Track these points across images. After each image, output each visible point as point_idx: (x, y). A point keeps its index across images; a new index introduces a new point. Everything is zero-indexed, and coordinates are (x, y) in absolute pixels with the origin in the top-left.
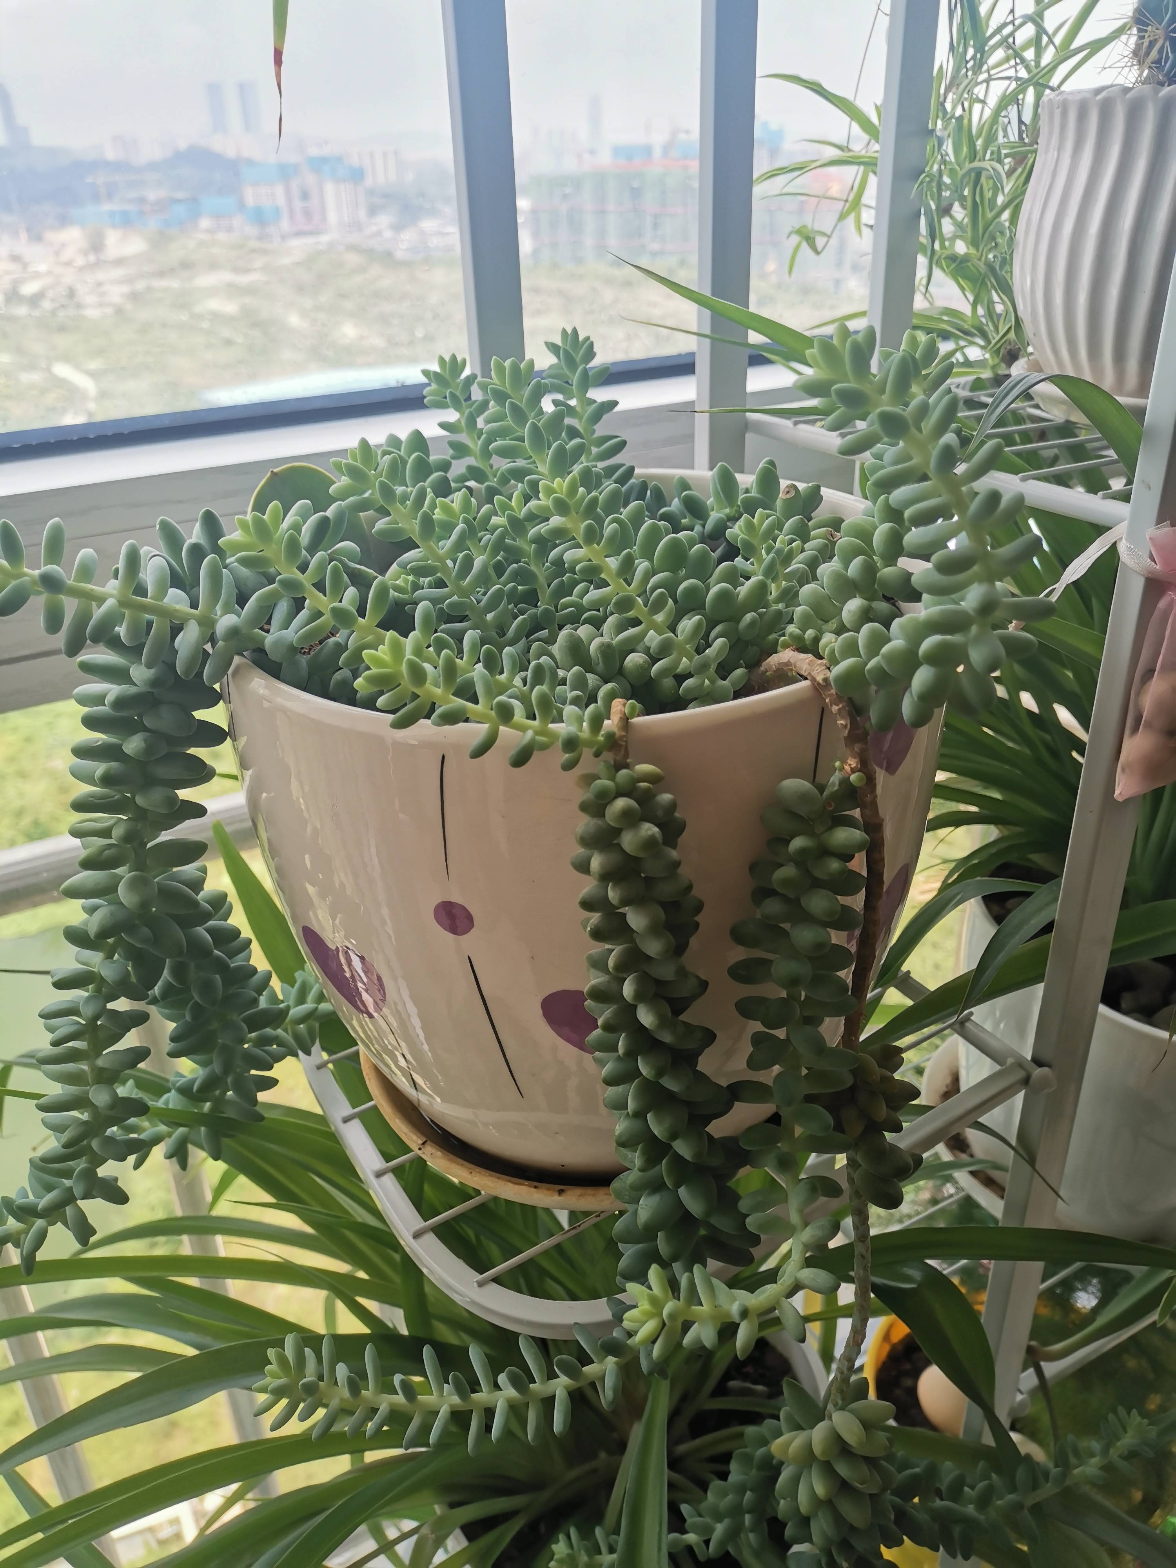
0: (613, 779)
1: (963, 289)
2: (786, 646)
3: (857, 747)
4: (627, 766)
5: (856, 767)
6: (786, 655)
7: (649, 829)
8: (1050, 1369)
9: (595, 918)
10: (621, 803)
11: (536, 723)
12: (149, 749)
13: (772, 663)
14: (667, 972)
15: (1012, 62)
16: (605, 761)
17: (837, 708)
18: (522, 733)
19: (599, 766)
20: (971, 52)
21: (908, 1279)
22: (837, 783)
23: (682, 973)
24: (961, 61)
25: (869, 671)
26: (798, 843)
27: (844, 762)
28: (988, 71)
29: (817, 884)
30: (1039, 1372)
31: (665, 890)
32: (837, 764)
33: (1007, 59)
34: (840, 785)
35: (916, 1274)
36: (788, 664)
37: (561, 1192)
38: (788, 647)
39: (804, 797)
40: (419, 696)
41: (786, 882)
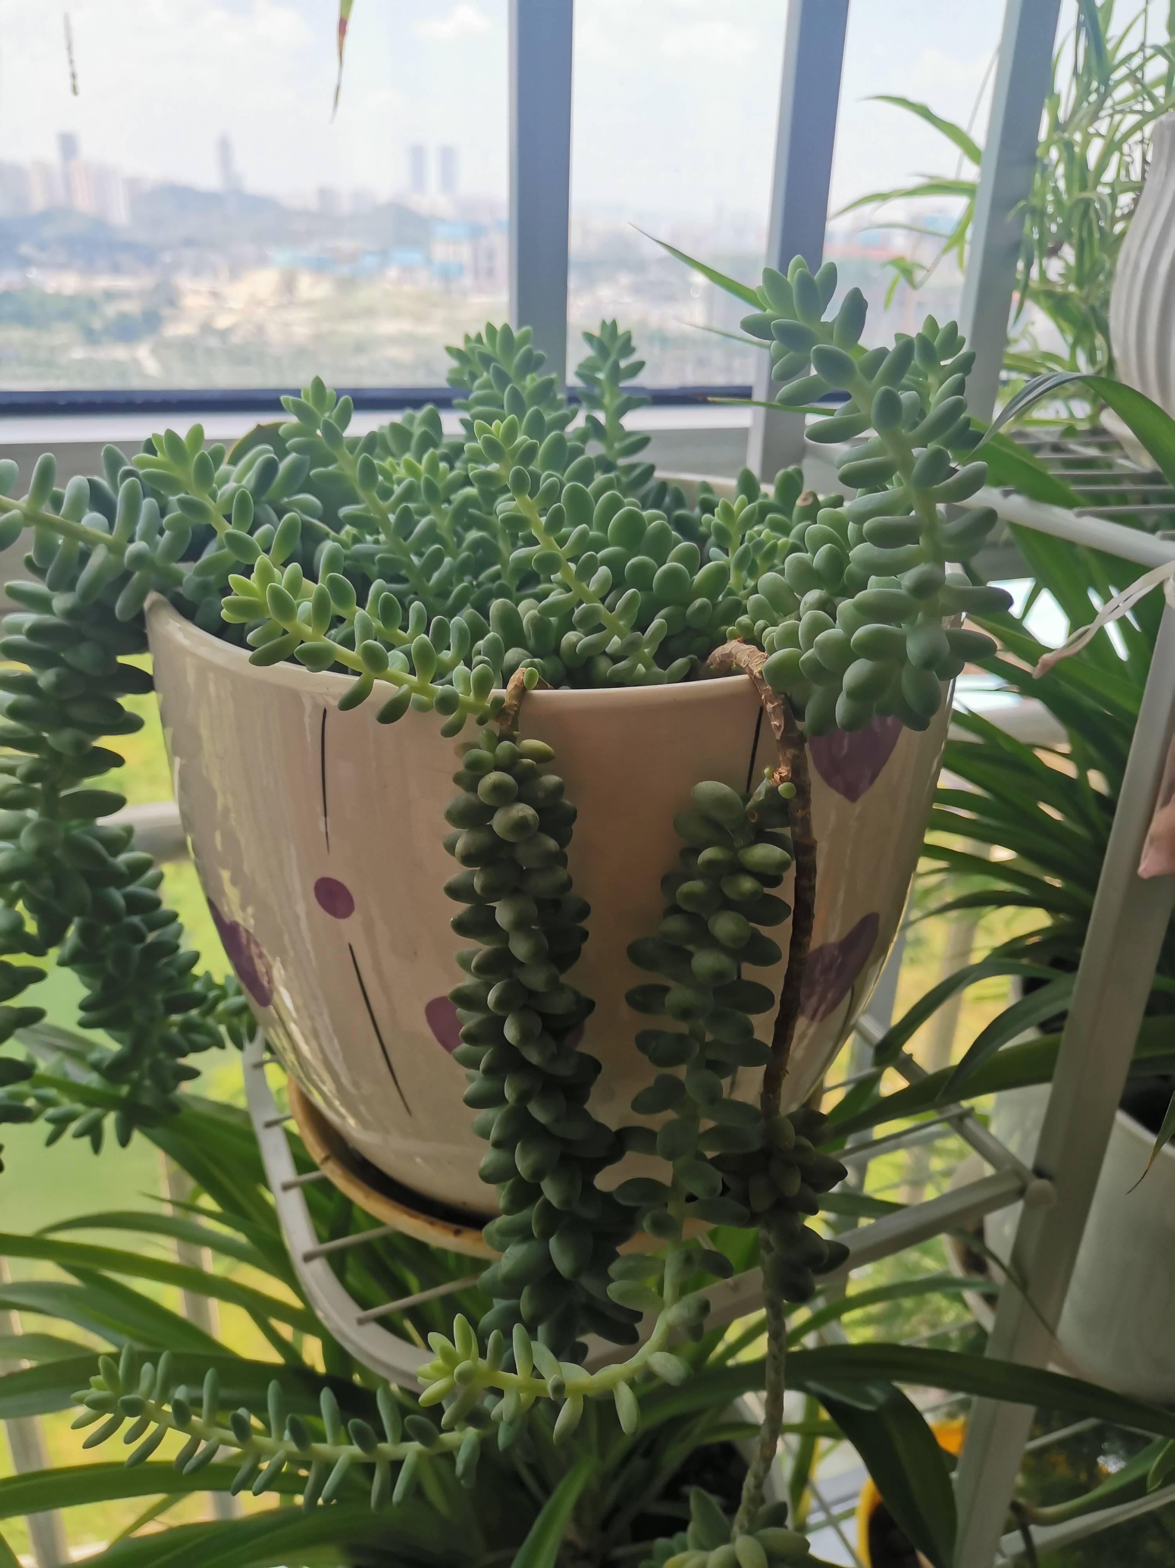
0: (492, 750)
1: (1062, 331)
2: (734, 637)
3: (790, 753)
4: (513, 739)
5: (787, 776)
6: (731, 646)
7: (523, 810)
8: (1041, 1535)
9: (460, 908)
10: (494, 777)
11: (414, 679)
12: (59, 685)
13: (716, 655)
14: (536, 979)
15: (1140, 99)
16: (487, 730)
17: (772, 706)
18: (398, 688)
19: (480, 734)
20: (1095, 84)
21: (870, 1399)
22: (764, 792)
23: (555, 985)
24: (1084, 93)
25: (803, 662)
26: (708, 854)
27: (775, 768)
28: (1113, 107)
29: (728, 905)
30: (1027, 1537)
31: (542, 884)
32: (766, 771)
33: (1134, 96)
34: (766, 794)
35: (878, 1394)
36: (730, 655)
37: (457, 1233)
38: (736, 639)
39: (721, 802)
40: (288, 632)
41: (690, 897)
